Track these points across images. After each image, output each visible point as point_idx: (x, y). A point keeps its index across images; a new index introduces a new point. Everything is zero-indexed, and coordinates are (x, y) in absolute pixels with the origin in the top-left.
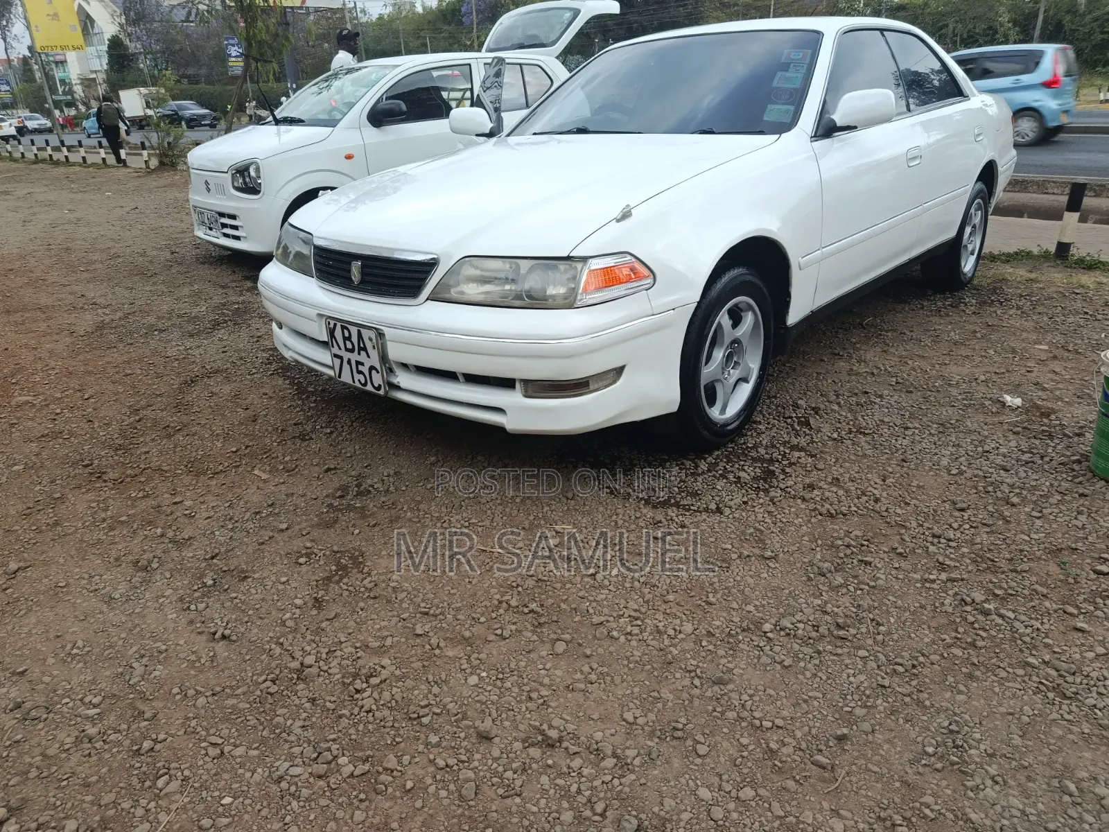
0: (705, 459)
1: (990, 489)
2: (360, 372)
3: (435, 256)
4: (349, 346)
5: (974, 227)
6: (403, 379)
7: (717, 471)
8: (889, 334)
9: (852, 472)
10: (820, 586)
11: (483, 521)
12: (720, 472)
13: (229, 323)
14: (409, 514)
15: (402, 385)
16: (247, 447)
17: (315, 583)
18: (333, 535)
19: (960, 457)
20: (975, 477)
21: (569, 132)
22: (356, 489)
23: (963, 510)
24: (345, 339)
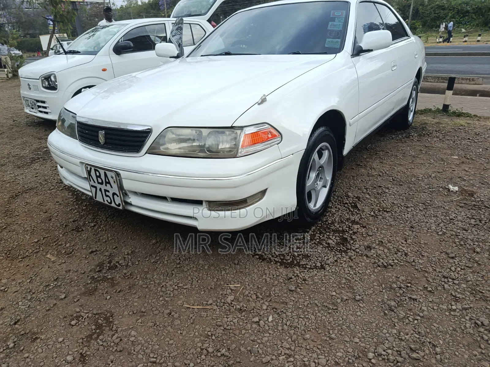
2: (107, 196)
3: (150, 128)
4: (100, 181)
6: (133, 199)
10: (393, 319)
11: (186, 285)
15: (133, 203)
16: (44, 238)
18: (94, 301)
22: (108, 265)
24: (97, 177)
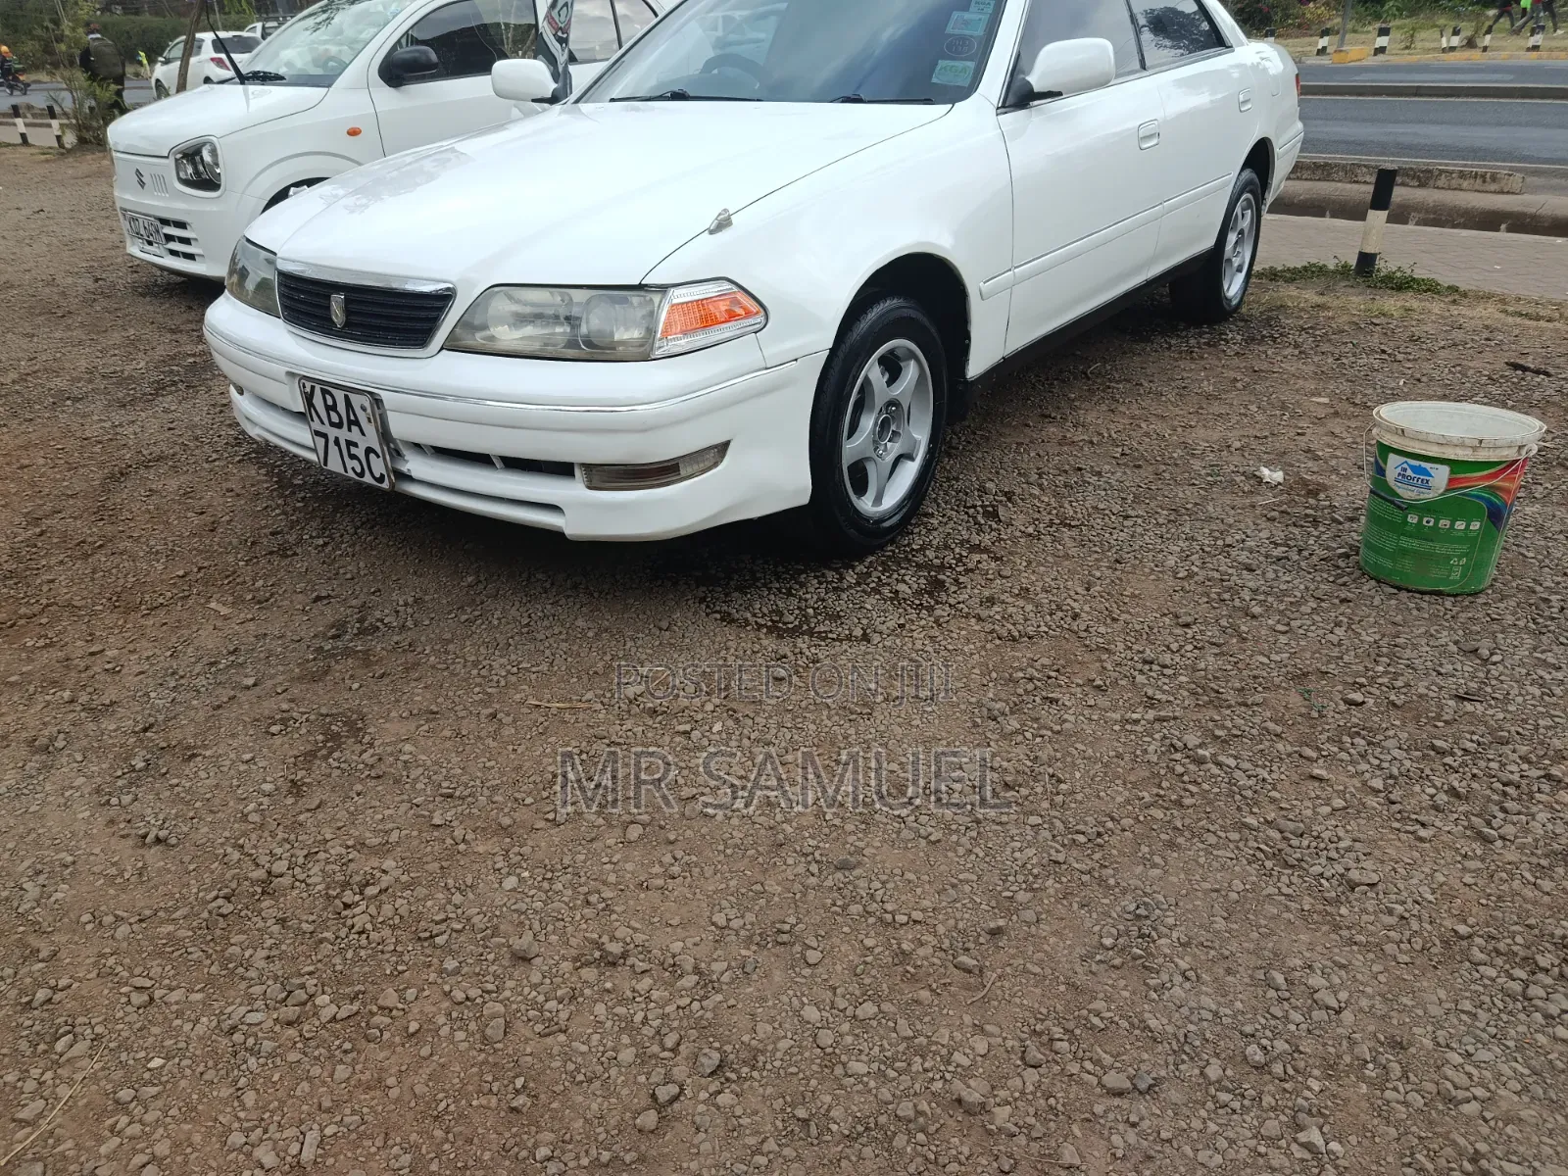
0: (853, 568)
1: (1226, 596)
2: (353, 457)
3: (451, 286)
4: (335, 418)
5: (1241, 232)
6: (416, 465)
7: (868, 585)
8: (1121, 386)
9: (1047, 580)
10: (989, 734)
11: (538, 665)
12: (873, 585)
13: (180, 385)
14: (432, 658)
15: (414, 474)
16: (200, 569)
17: (293, 760)
18: (321, 692)
19: (1193, 554)
20: (1209, 580)
21: (661, 98)
22: (358, 625)
23: (1187, 625)
24: (328, 408)
